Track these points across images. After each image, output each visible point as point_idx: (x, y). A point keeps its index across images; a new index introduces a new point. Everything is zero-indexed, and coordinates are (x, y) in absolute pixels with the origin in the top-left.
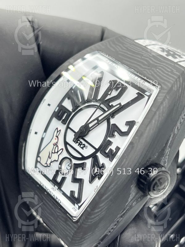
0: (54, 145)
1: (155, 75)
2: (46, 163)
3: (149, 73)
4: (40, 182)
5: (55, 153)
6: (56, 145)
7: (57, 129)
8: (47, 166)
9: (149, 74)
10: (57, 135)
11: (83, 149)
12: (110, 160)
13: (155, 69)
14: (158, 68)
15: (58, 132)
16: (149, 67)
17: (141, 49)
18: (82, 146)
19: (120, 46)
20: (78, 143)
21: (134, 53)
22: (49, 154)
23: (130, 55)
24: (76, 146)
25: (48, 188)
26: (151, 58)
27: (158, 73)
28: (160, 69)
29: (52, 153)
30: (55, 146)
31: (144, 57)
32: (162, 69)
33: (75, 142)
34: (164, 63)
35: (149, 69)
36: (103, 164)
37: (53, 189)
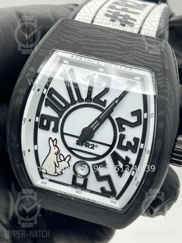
0: (56, 155)
1: (138, 59)
2: (56, 172)
3: (130, 58)
4: (60, 191)
5: (61, 161)
6: (58, 154)
7: (50, 138)
8: (58, 175)
9: (131, 60)
10: (55, 145)
11: (94, 149)
12: (133, 151)
13: (132, 52)
14: (134, 50)
15: (53, 141)
16: (124, 51)
17: (99, 31)
18: (90, 146)
19: (74, 35)
20: (84, 145)
21: (96, 38)
22: (54, 164)
23: (93, 42)
24: (83, 148)
25: (73, 194)
26: (117, 38)
27: (139, 56)
28: (138, 50)
29: (58, 162)
30: (58, 156)
31: (110, 40)
32: (139, 49)
33: (80, 145)
34: (136, 41)
35: (127, 54)
36: (127, 157)
37: (77, 192)
